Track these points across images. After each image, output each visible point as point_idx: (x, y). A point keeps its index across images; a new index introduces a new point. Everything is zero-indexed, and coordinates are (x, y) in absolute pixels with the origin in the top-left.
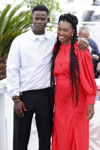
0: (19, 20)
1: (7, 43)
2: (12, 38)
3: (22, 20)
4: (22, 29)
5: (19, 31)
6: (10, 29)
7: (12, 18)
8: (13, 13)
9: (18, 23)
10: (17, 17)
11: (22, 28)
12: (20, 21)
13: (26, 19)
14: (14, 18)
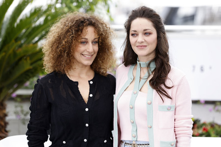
0: (30, 23)
1: (8, 69)
2: (17, 59)
3: (37, 23)
4: (37, 42)
5: (31, 45)
6: (13, 41)
7: (18, 21)
8: (19, 9)
9: (30, 30)
10: (27, 18)
11: (36, 39)
12: (33, 25)
13: (46, 21)
14: (21, 21)
